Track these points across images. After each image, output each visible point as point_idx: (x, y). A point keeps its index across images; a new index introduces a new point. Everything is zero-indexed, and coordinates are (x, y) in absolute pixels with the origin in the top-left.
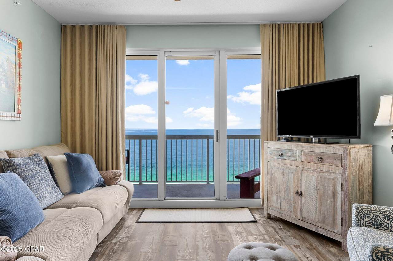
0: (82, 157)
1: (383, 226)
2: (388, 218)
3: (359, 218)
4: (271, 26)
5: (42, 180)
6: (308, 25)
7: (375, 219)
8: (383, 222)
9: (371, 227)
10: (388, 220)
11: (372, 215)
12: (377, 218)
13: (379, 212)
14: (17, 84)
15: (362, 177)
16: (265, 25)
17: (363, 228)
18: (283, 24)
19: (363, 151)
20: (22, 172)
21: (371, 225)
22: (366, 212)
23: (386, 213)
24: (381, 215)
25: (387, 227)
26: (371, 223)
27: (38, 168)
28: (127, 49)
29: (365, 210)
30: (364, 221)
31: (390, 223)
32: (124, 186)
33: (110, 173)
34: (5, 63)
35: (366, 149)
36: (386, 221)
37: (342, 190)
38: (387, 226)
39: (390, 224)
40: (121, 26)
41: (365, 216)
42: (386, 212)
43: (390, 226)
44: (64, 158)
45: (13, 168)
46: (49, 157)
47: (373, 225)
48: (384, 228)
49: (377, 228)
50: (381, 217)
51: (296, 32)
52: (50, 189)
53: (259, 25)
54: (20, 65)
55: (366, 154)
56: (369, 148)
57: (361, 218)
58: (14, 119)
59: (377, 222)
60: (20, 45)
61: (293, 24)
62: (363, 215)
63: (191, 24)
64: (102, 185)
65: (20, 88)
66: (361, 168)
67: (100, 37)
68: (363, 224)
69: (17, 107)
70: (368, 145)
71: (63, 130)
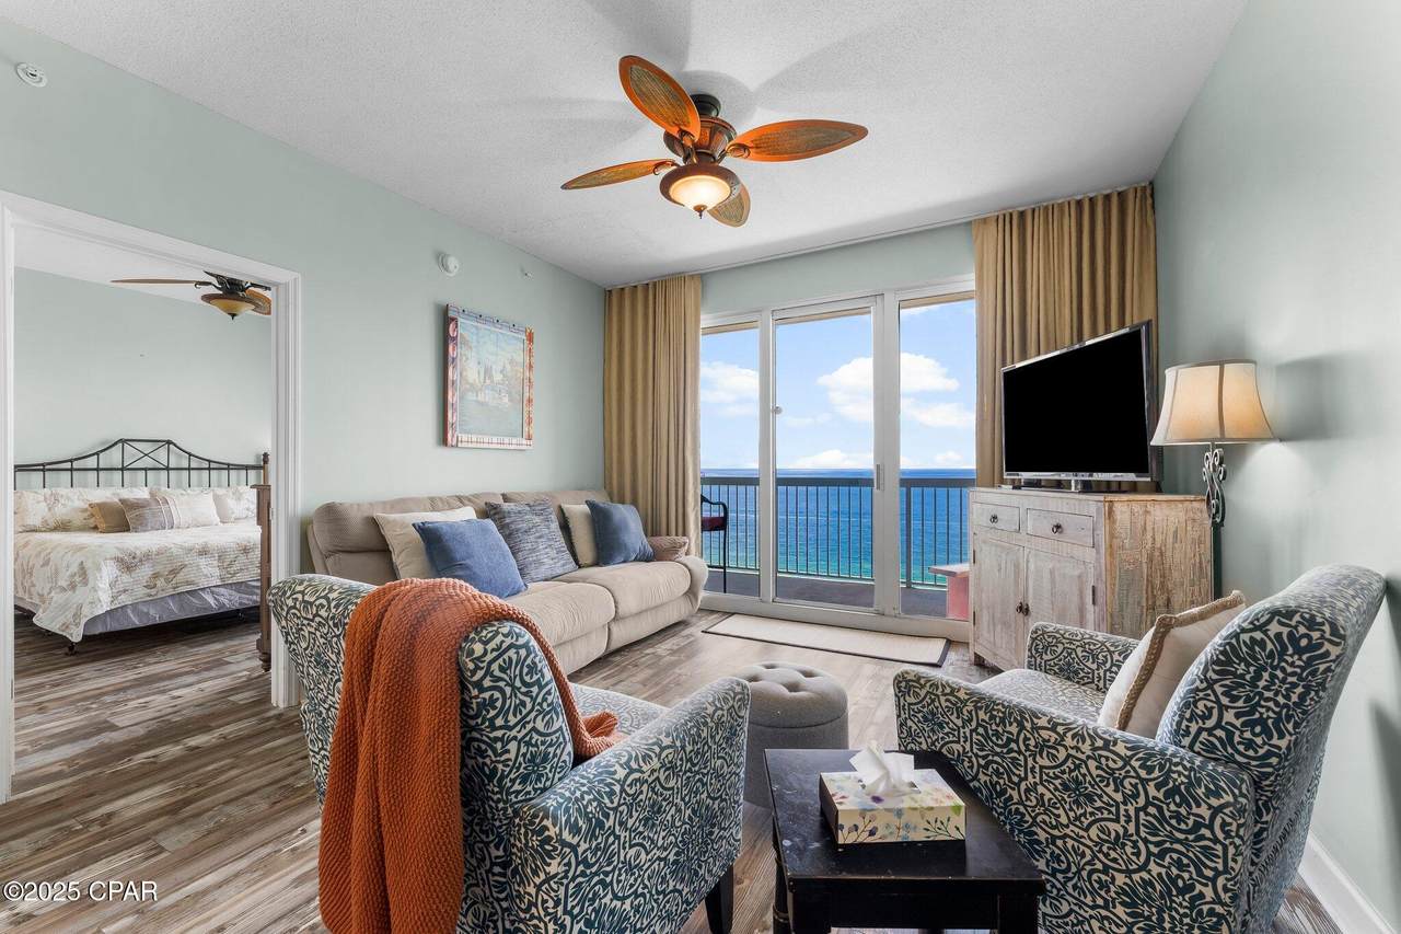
0: (613, 510)
1: (1082, 674)
2: (1095, 658)
3: (1034, 652)
4: (1001, 221)
5: (540, 537)
6: (1107, 197)
7: (1066, 658)
8: (1082, 666)
9: (1055, 673)
10: (1093, 663)
11: (1061, 647)
12: (1070, 654)
13: (1078, 643)
14: (526, 395)
15: (1163, 576)
16: (985, 221)
17: (1038, 673)
18: (1034, 210)
19: (1167, 512)
20: (512, 523)
21: (1056, 668)
22: (1050, 640)
23: (1092, 647)
24: (1079, 650)
25: (1088, 678)
26: (1056, 665)
27: (537, 520)
28: (702, 317)
29: (1049, 637)
30: (1042, 659)
31: (1098, 669)
32: (686, 566)
33: (664, 541)
34: (508, 367)
35: (1180, 505)
36: (1089, 664)
37: (1094, 603)
38: (1090, 675)
39: (1096, 672)
40: (692, 276)
41: (1045, 648)
42: (1095, 645)
43: (1096, 675)
44: (586, 508)
45: (501, 516)
46: (565, 506)
47: (1061, 669)
48: (1082, 678)
49: (1068, 679)
50: (1080, 655)
51: (1069, 224)
52: (553, 553)
53: (970, 223)
54: (531, 367)
55: (1182, 520)
56: (1195, 505)
57: (1037, 651)
58: (521, 447)
59: (1069, 664)
60: (530, 338)
61: (1061, 206)
62: (1041, 647)
63: (848, 243)
64: (647, 558)
65: (530, 401)
66: (1157, 553)
67: (660, 300)
68: (1040, 666)
69: (526, 429)
70: (1192, 497)
71: (607, 465)
